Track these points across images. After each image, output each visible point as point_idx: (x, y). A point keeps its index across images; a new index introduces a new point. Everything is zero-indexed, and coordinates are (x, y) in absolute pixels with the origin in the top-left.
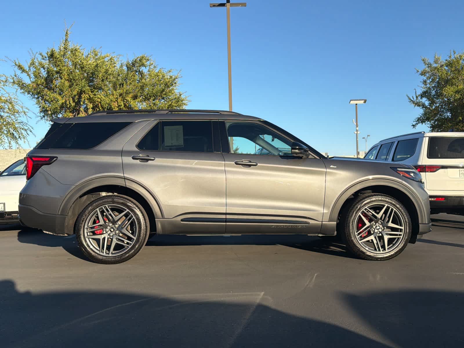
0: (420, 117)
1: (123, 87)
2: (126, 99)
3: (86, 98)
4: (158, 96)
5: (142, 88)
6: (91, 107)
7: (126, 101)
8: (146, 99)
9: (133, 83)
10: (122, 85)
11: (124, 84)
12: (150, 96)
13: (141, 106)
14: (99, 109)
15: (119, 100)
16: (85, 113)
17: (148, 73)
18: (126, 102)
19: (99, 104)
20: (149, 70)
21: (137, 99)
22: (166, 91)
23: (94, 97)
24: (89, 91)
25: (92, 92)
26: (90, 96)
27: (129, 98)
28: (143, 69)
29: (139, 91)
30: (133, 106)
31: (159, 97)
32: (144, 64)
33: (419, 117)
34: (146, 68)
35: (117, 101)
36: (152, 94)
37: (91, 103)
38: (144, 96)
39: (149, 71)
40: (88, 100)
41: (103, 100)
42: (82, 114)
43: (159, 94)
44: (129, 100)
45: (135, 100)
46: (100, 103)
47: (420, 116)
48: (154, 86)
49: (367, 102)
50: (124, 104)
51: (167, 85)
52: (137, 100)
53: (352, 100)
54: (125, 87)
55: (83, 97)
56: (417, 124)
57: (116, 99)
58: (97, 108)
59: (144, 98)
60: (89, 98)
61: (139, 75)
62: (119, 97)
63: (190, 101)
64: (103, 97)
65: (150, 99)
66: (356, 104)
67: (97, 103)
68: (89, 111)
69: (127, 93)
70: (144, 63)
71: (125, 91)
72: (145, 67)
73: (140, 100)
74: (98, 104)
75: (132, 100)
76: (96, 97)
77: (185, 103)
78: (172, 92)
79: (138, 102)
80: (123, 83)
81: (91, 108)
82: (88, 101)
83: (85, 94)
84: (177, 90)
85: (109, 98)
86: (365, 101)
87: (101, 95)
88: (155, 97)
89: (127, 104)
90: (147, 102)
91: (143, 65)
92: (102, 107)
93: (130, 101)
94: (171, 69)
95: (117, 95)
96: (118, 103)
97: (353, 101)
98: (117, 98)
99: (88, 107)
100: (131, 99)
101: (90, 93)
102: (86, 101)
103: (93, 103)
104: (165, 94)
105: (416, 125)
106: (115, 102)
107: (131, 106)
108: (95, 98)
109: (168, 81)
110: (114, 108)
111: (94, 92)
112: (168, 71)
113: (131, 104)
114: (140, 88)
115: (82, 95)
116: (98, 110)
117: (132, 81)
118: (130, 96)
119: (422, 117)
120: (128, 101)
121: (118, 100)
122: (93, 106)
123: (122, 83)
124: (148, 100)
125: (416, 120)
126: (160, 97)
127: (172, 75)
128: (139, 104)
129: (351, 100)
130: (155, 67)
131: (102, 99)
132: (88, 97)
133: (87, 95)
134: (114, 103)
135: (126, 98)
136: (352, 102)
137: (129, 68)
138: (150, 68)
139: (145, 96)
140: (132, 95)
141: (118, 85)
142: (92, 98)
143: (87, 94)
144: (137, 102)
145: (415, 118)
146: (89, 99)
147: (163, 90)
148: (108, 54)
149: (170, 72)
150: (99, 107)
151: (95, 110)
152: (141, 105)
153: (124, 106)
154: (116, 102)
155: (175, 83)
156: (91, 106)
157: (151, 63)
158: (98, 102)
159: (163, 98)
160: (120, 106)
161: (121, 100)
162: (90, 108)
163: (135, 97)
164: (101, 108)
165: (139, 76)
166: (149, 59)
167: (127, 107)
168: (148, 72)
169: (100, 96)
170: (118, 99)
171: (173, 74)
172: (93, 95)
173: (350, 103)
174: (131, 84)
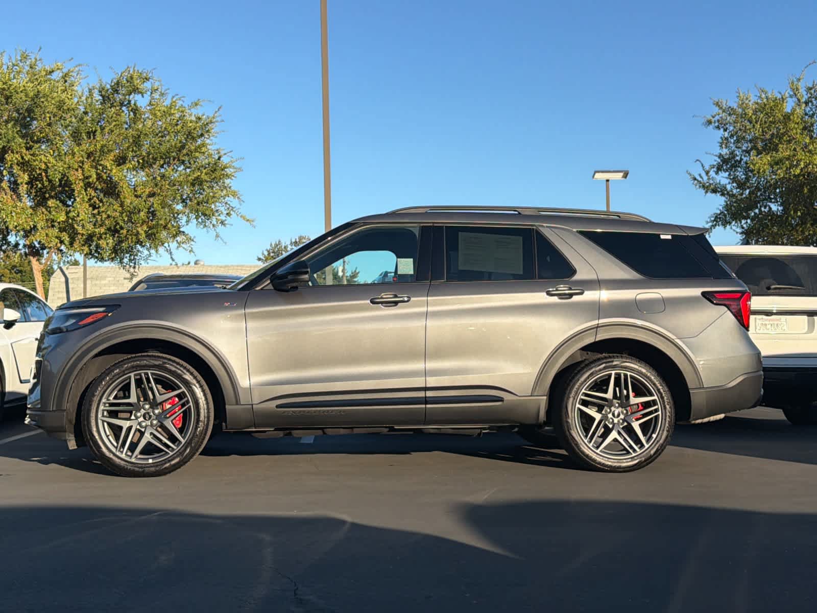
0: (719, 212)
1: (94, 138)
2: (101, 165)
3: (16, 161)
4: (172, 158)
5: (137, 142)
6: (25, 181)
7: (101, 168)
8: (145, 164)
9: (117, 132)
10: (91, 134)
11: (98, 133)
12: (155, 159)
13: (134, 180)
14: (43, 184)
15: (86, 166)
16: (13, 193)
17: (148, 108)
18: (103, 171)
19: (43, 174)
20: (151, 102)
21: (124, 163)
22: (189, 147)
23: (32, 159)
24: (22, 147)
25: (27, 149)
26: (22, 158)
27: (108, 162)
28: (136, 98)
29: (128, 148)
30: (116, 179)
31: (174, 160)
32: (137, 88)
33: (717, 214)
34: (143, 96)
35: (81, 167)
36: (158, 154)
37: (24, 171)
38: (141, 158)
39: (150, 104)
40: (19, 166)
41: (53, 166)
42: (6, 194)
43: (173, 154)
44: (108, 166)
45: (122, 166)
46: (46, 171)
47: (720, 210)
48: (162, 137)
49: (628, 176)
50: (97, 174)
51: (190, 136)
52: (125, 167)
53: (598, 172)
54: (98, 139)
55: (8, 158)
56: (714, 226)
57: (81, 165)
58: (38, 183)
59: (141, 161)
60: (21, 161)
61: (129, 113)
62: (86, 160)
63: (240, 169)
64: (52, 160)
65: (155, 164)
66: (608, 181)
67: (38, 172)
68: (20, 189)
69: (104, 151)
70: (139, 86)
71: (98, 147)
72: (140, 95)
73: (131, 166)
74: (41, 174)
75: (114, 167)
76: (37, 160)
77: (229, 173)
78: (202, 151)
79: (127, 170)
80: (96, 131)
81: (26, 184)
82: (19, 168)
83: (12, 152)
84: (213, 144)
85: (65, 163)
86: (625, 173)
87: (47, 155)
88: (167, 159)
89: (103, 174)
90: (147, 170)
91: (136, 90)
92: (50, 181)
93: (110, 168)
94: (199, 100)
95: (82, 157)
96: (83, 171)
97: (600, 174)
98: (83, 162)
99: (19, 181)
100: (113, 163)
101: (24, 151)
102: (15, 167)
103: (30, 171)
104: (187, 154)
105: (711, 228)
106: (77, 170)
107: (111, 178)
108: (34, 161)
109: (193, 127)
110: (75, 183)
111: (33, 148)
112: (192, 103)
113: (111, 174)
114: (131, 141)
115: (6, 156)
116: (40, 185)
117: (114, 126)
118: (111, 156)
119: (723, 212)
120: (104, 167)
121: (84, 167)
122: (30, 178)
123: (92, 131)
124: (151, 166)
125: (713, 219)
126: (175, 162)
127: (200, 115)
128: (129, 174)
129: (596, 172)
130: (162, 94)
131: (50, 165)
132: (20, 159)
133: (17, 156)
134: (76, 173)
135: (102, 162)
136: (598, 176)
137: (105, 99)
138: (154, 99)
139: (143, 159)
140: (115, 156)
141: (84, 134)
142: (29, 160)
143: (17, 153)
144: (125, 171)
145: (710, 215)
146: (21, 163)
147: (183, 147)
148: (59, 64)
149: (196, 105)
150: (42, 180)
151: (35, 186)
152: (134, 178)
153: (98, 179)
154: (79, 169)
155: (208, 131)
156: (26, 177)
157: (155, 88)
158: (40, 169)
159: (183, 162)
160: (87, 178)
161: (92, 167)
162: (24, 184)
163: (121, 161)
164: (46, 183)
165: (129, 115)
166: (148, 77)
167: (103, 179)
168: (148, 105)
169: (44, 156)
170: (83, 164)
171: (205, 111)
172: (31, 155)
173: (593, 177)
174: (113, 131)
